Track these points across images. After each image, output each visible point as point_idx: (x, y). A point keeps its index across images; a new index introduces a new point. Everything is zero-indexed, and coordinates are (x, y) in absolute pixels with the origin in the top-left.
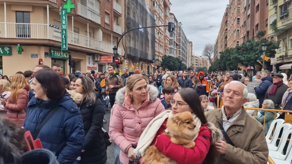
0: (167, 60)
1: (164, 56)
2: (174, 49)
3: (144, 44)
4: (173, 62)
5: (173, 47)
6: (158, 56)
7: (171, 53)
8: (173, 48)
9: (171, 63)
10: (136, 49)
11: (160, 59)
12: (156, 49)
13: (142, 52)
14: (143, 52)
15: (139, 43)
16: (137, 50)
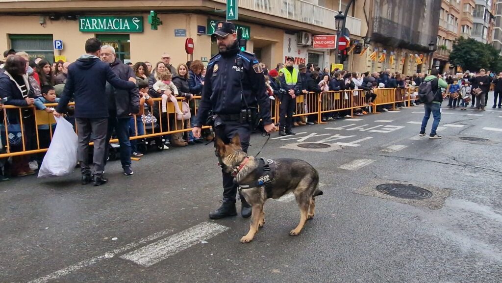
0: (463, 48)
1: (459, 40)
2: (484, 27)
3: (413, 12)
4: (478, 53)
5: (482, 21)
6: (446, 40)
7: (476, 33)
8: (483, 23)
9: (474, 54)
10: (395, 23)
11: (449, 46)
12: (441, 24)
13: (407, 31)
14: (410, 29)
15: (401, 11)
16: (396, 25)
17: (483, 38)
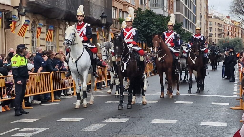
17: (164, 11)
